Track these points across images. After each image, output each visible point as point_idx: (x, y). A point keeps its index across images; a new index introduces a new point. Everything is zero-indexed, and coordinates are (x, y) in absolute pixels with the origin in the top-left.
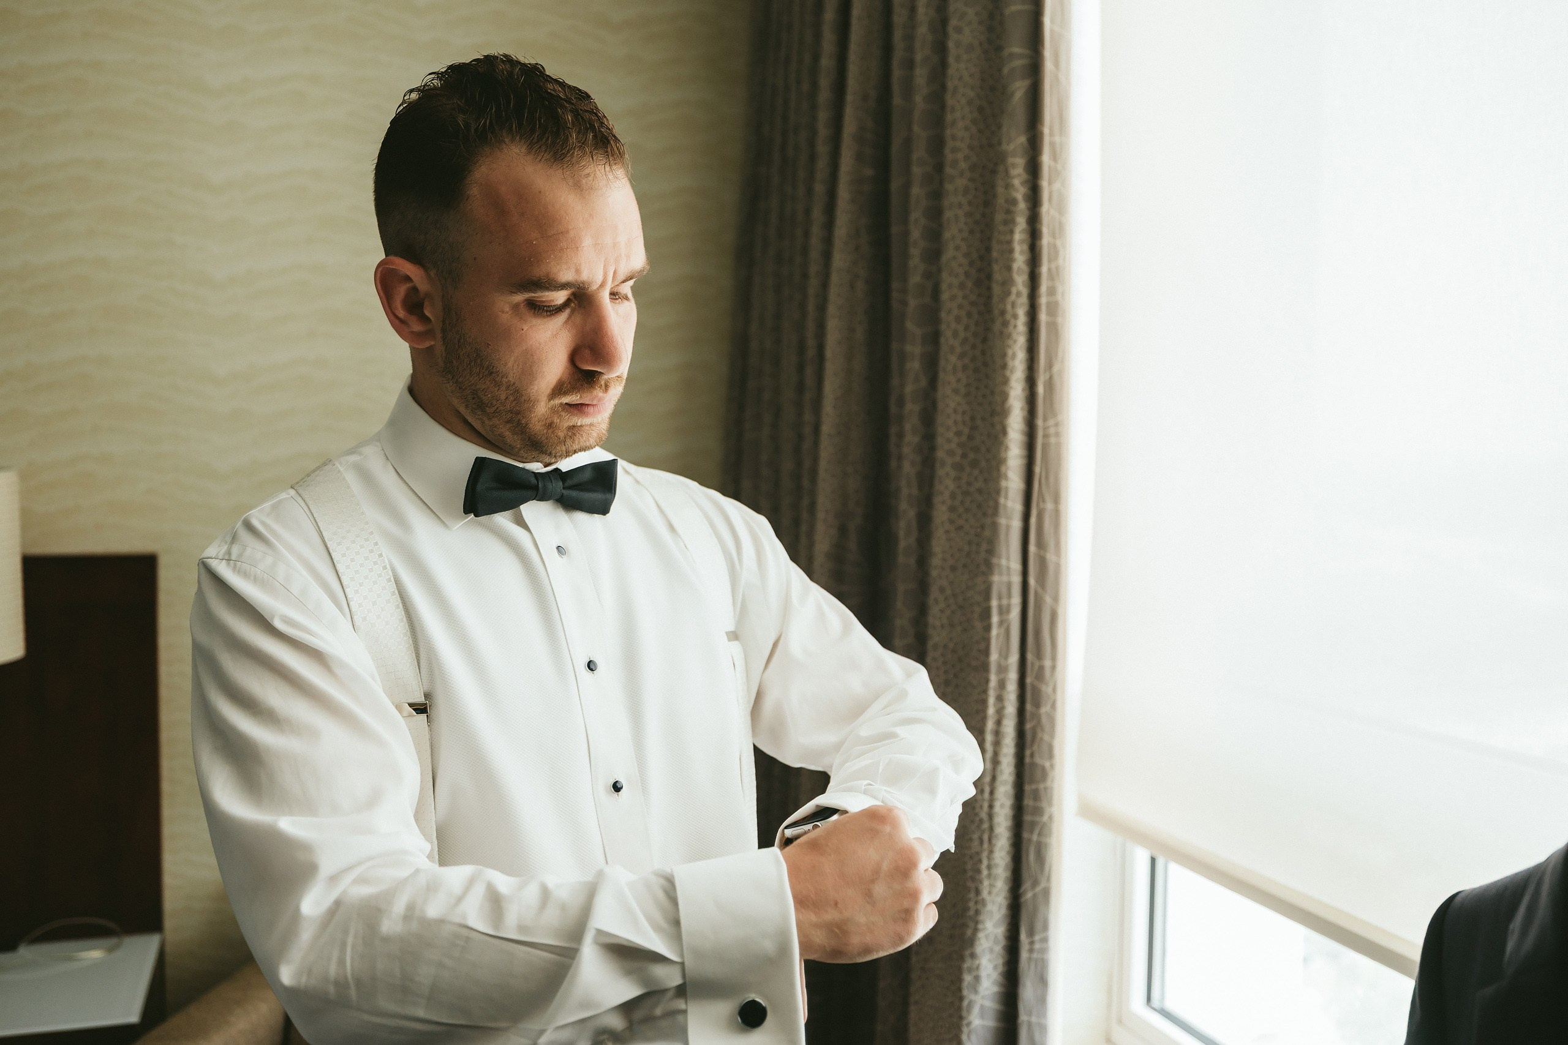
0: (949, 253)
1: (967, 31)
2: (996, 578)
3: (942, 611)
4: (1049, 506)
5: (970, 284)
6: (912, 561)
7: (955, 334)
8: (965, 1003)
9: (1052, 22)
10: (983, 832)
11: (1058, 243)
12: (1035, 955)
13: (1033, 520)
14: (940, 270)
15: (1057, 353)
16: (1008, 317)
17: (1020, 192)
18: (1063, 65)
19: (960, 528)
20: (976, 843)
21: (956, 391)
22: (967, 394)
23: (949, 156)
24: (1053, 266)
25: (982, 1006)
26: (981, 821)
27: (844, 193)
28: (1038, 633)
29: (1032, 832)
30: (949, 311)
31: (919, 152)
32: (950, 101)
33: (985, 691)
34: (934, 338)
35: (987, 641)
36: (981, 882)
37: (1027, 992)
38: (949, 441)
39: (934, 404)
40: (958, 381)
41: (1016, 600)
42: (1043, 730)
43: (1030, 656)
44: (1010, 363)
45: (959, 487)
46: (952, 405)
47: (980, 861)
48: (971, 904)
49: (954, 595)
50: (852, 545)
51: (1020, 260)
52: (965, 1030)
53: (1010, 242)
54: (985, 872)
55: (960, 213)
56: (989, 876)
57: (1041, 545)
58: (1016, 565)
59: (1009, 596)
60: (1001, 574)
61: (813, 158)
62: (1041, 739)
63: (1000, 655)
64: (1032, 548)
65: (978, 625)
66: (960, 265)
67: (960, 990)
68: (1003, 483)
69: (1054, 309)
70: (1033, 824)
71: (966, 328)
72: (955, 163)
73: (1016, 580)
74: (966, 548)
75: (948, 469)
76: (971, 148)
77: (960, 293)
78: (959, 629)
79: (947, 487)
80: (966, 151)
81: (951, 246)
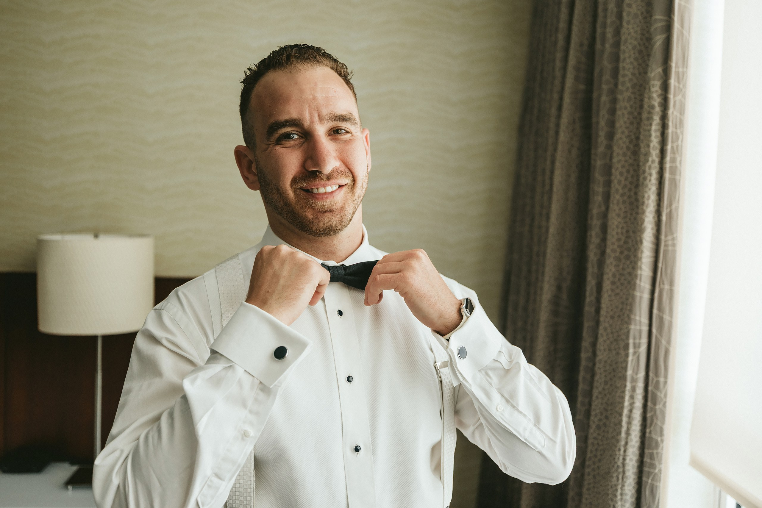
0: (618, 135)
1: (634, 6)
2: (633, 327)
3: (605, 341)
4: (667, 287)
5: (629, 154)
6: (593, 310)
7: (619, 182)
10: (619, 473)
11: (678, 132)
13: (656, 295)
14: (613, 145)
15: (675, 198)
16: (647, 174)
17: (657, 102)
18: (686, 24)
19: (617, 294)
20: (615, 479)
21: (619, 215)
22: (625, 218)
23: (621, 79)
24: (674, 145)
26: (618, 467)
27: (567, 99)
28: (656, 361)
29: (648, 478)
30: (617, 169)
31: (607, 76)
32: (623, 47)
33: (624, 392)
34: (608, 184)
35: (626, 362)
36: (616, 503)
38: (613, 244)
39: (606, 223)
40: (620, 209)
41: (644, 341)
43: (651, 374)
44: (647, 202)
45: (618, 271)
46: (616, 223)
47: (617, 490)
49: (612, 333)
50: (564, 296)
51: (655, 141)
53: (649, 131)
54: (619, 497)
55: (626, 112)
56: (621, 499)
57: (660, 309)
58: (645, 320)
59: (640, 338)
60: (635, 325)
62: (656, 423)
63: (633, 371)
64: (655, 311)
65: (622, 353)
66: (624, 142)
68: (639, 272)
69: (674, 171)
70: (649, 473)
71: (626, 179)
72: (624, 83)
73: (645, 329)
74: (620, 306)
75: (612, 260)
76: (634, 74)
77: (623, 159)
78: (614, 352)
79: (611, 270)
80: (630, 76)
81: (619, 131)
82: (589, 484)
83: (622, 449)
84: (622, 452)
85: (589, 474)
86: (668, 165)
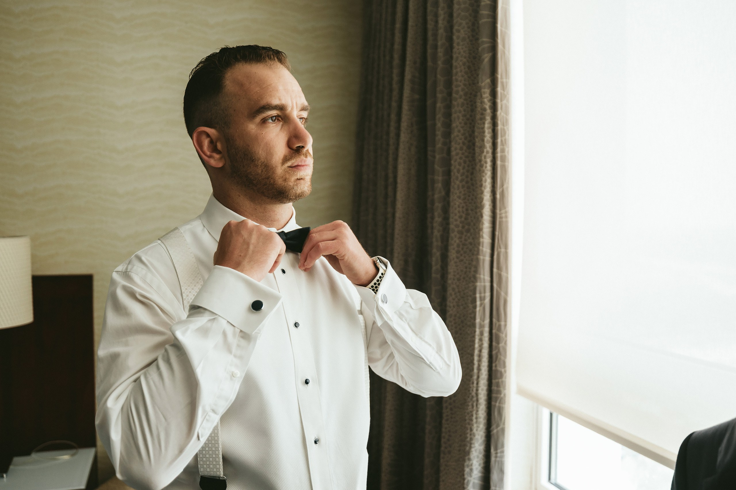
0: (455, 133)
1: (462, 31)
2: (478, 284)
3: (454, 299)
4: (503, 250)
5: (465, 148)
6: (439, 276)
7: (458, 171)
8: (466, 481)
9: (501, 26)
10: (474, 402)
11: (505, 128)
12: (498, 459)
13: (495, 257)
14: (450, 142)
15: (505, 180)
16: (483, 162)
17: (487, 105)
18: (507, 46)
19: (462, 260)
20: (470, 407)
21: (459, 197)
22: (464, 199)
23: (455, 89)
25: (474, 483)
26: (473, 397)
27: (405, 106)
28: (498, 309)
29: (496, 402)
30: (456, 161)
31: (440, 87)
32: (454, 64)
33: (474, 337)
34: (448, 173)
35: (474, 313)
36: (473, 425)
37: (494, 476)
38: (456, 220)
39: (448, 203)
40: (460, 192)
41: (488, 294)
42: (501, 354)
43: (494, 320)
44: (484, 184)
45: (461, 242)
46: (457, 203)
47: (472, 415)
48: (468, 435)
49: (459, 292)
50: (411, 269)
51: (488, 136)
53: (483, 128)
54: (474, 420)
55: (460, 115)
56: (477, 422)
57: (499, 268)
58: (487, 278)
59: (485, 292)
60: (480, 282)
61: (391, 90)
62: (500, 359)
63: (481, 319)
64: (495, 270)
65: (471, 306)
66: (461, 139)
67: (463, 475)
68: (481, 240)
69: (504, 159)
70: (497, 398)
71: (464, 168)
72: (457, 92)
73: (488, 284)
74: (465, 270)
75: (456, 233)
76: (465, 85)
77: (460, 152)
78: (462, 307)
79: (455, 242)
80: (462, 86)
81: (456, 130)
82: (447, 416)
83: (475, 382)
84: (475, 385)
85: (447, 408)
86: (499, 155)
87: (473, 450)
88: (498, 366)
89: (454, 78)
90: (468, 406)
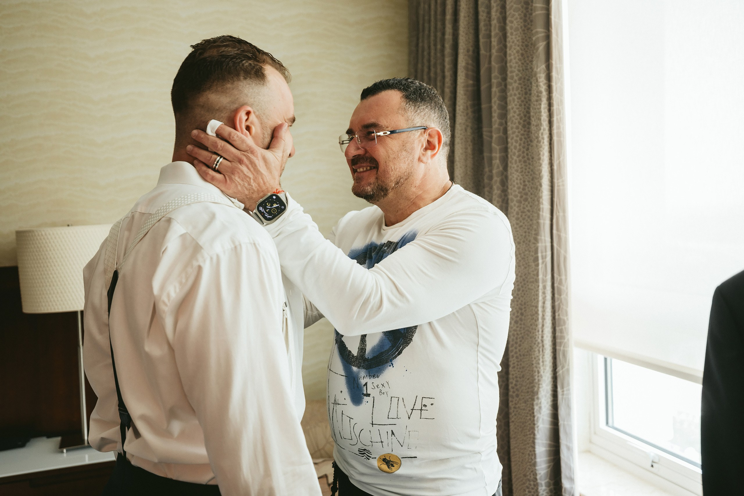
0: (510, 115)
1: (515, 22)
2: (540, 245)
4: (561, 214)
5: (520, 127)
7: (515, 148)
8: (536, 418)
9: (555, 18)
10: (540, 347)
11: (560, 107)
12: (564, 396)
13: (554, 220)
14: (506, 123)
15: (562, 152)
16: (540, 139)
17: (543, 88)
18: (560, 35)
19: (521, 226)
20: (537, 352)
21: (517, 171)
22: (522, 172)
23: (509, 74)
24: (559, 117)
25: (543, 419)
26: (538, 343)
27: (461, 91)
28: (559, 266)
29: (560, 346)
30: (512, 138)
31: (495, 73)
32: (508, 52)
33: (537, 291)
34: (505, 150)
35: (536, 270)
36: (540, 368)
38: (515, 191)
39: (506, 177)
40: (518, 166)
41: (549, 253)
42: (563, 305)
43: (556, 275)
44: (542, 158)
45: (520, 210)
46: (515, 176)
47: (539, 359)
48: (536, 377)
49: (520, 254)
51: (544, 116)
52: (536, 429)
53: (539, 109)
54: (541, 364)
55: (516, 98)
56: (543, 365)
57: (558, 230)
58: (548, 239)
59: (546, 252)
60: (542, 242)
61: (444, 77)
62: (562, 308)
63: (543, 275)
64: (555, 232)
65: (533, 265)
66: (516, 119)
67: (533, 413)
68: (541, 206)
69: (559, 135)
70: (561, 343)
71: (520, 145)
72: (512, 78)
73: (549, 245)
75: (515, 202)
76: (519, 71)
77: (517, 131)
78: (523, 268)
79: (515, 210)
80: (517, 72)
81: (512, 111)
82: (514, 364)
83: (540, 330)
84: (540, 332)
85: (513, 357)
86: (555, 131)
87: (541, 389)
88: (561, 315)
89: (508, 65)
90: (534, 351)
